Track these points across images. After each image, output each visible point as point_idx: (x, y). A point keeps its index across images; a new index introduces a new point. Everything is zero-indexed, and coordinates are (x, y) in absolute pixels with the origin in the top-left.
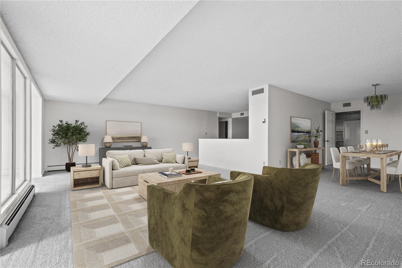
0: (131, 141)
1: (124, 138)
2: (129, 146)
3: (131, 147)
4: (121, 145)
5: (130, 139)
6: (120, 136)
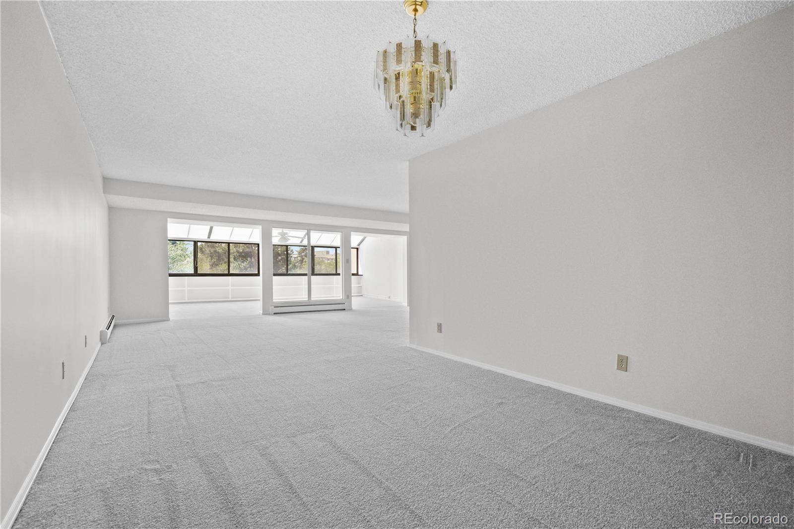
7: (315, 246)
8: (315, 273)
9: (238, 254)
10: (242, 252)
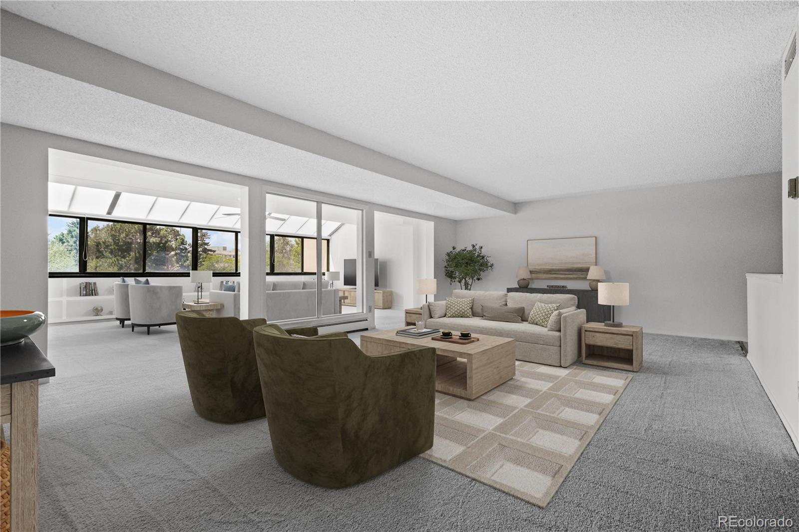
0: (571, 276)
1: (559, 270)
2: (558, 287)
3: (562, 289)
4: (543, 285)
5: (571, 273)
6: (550, 268)
7: (277, 235)
8: (275, 272)
9: (116, 248)
10: (123, 245)
